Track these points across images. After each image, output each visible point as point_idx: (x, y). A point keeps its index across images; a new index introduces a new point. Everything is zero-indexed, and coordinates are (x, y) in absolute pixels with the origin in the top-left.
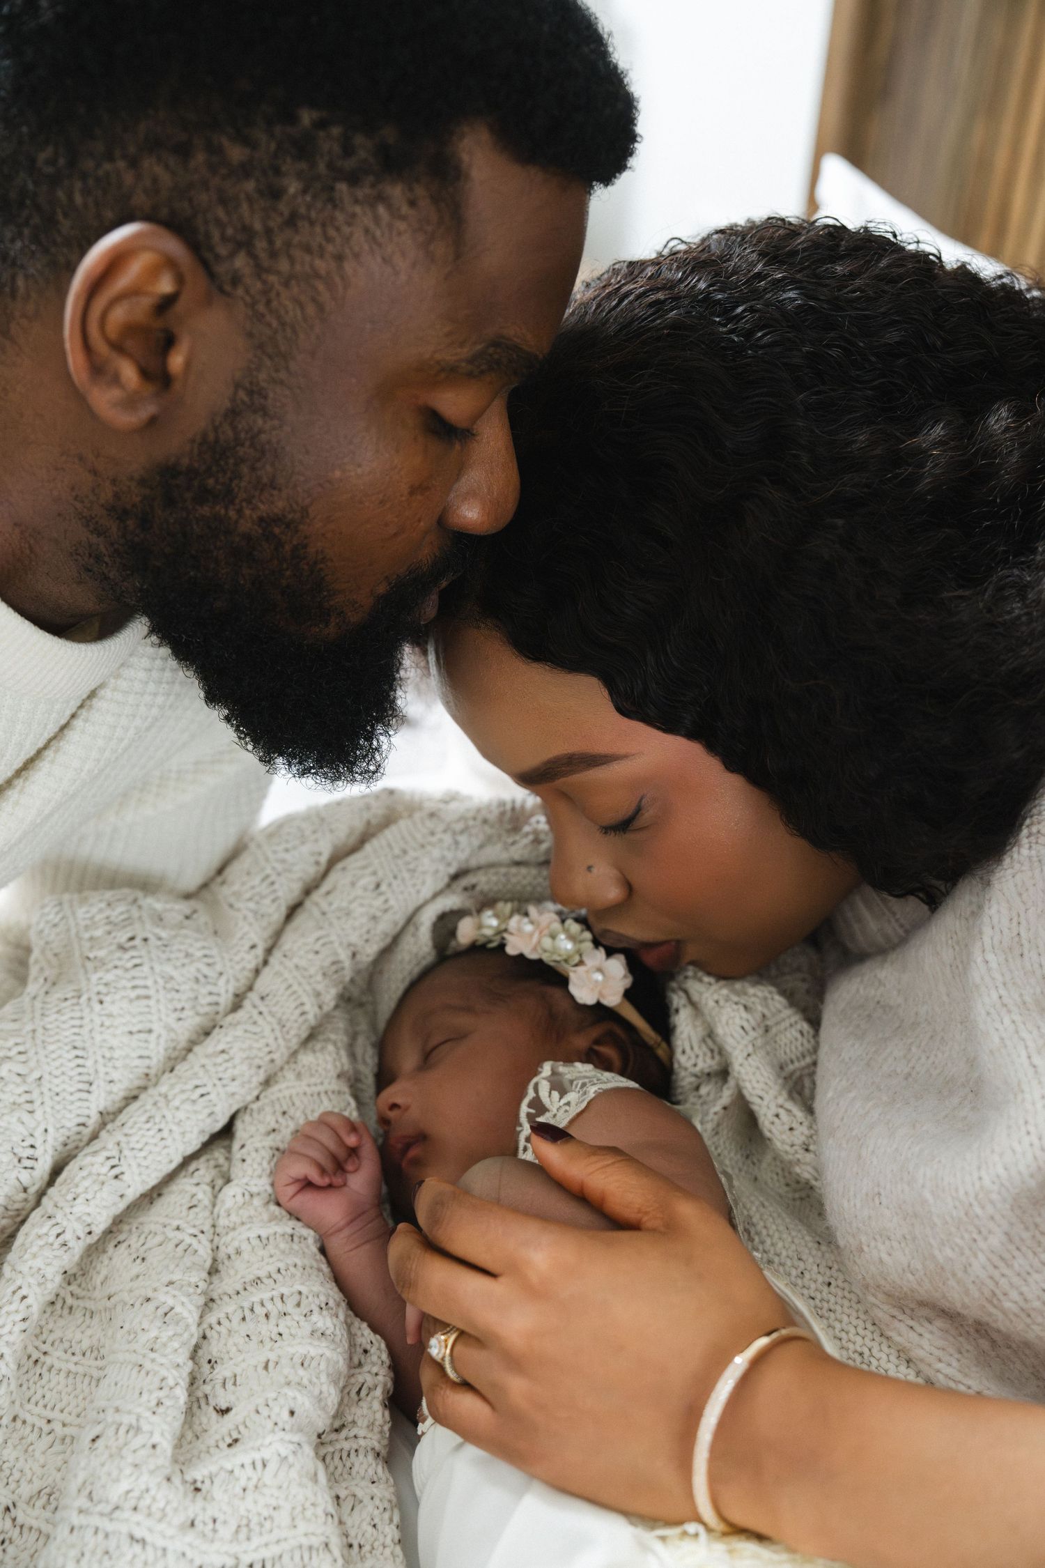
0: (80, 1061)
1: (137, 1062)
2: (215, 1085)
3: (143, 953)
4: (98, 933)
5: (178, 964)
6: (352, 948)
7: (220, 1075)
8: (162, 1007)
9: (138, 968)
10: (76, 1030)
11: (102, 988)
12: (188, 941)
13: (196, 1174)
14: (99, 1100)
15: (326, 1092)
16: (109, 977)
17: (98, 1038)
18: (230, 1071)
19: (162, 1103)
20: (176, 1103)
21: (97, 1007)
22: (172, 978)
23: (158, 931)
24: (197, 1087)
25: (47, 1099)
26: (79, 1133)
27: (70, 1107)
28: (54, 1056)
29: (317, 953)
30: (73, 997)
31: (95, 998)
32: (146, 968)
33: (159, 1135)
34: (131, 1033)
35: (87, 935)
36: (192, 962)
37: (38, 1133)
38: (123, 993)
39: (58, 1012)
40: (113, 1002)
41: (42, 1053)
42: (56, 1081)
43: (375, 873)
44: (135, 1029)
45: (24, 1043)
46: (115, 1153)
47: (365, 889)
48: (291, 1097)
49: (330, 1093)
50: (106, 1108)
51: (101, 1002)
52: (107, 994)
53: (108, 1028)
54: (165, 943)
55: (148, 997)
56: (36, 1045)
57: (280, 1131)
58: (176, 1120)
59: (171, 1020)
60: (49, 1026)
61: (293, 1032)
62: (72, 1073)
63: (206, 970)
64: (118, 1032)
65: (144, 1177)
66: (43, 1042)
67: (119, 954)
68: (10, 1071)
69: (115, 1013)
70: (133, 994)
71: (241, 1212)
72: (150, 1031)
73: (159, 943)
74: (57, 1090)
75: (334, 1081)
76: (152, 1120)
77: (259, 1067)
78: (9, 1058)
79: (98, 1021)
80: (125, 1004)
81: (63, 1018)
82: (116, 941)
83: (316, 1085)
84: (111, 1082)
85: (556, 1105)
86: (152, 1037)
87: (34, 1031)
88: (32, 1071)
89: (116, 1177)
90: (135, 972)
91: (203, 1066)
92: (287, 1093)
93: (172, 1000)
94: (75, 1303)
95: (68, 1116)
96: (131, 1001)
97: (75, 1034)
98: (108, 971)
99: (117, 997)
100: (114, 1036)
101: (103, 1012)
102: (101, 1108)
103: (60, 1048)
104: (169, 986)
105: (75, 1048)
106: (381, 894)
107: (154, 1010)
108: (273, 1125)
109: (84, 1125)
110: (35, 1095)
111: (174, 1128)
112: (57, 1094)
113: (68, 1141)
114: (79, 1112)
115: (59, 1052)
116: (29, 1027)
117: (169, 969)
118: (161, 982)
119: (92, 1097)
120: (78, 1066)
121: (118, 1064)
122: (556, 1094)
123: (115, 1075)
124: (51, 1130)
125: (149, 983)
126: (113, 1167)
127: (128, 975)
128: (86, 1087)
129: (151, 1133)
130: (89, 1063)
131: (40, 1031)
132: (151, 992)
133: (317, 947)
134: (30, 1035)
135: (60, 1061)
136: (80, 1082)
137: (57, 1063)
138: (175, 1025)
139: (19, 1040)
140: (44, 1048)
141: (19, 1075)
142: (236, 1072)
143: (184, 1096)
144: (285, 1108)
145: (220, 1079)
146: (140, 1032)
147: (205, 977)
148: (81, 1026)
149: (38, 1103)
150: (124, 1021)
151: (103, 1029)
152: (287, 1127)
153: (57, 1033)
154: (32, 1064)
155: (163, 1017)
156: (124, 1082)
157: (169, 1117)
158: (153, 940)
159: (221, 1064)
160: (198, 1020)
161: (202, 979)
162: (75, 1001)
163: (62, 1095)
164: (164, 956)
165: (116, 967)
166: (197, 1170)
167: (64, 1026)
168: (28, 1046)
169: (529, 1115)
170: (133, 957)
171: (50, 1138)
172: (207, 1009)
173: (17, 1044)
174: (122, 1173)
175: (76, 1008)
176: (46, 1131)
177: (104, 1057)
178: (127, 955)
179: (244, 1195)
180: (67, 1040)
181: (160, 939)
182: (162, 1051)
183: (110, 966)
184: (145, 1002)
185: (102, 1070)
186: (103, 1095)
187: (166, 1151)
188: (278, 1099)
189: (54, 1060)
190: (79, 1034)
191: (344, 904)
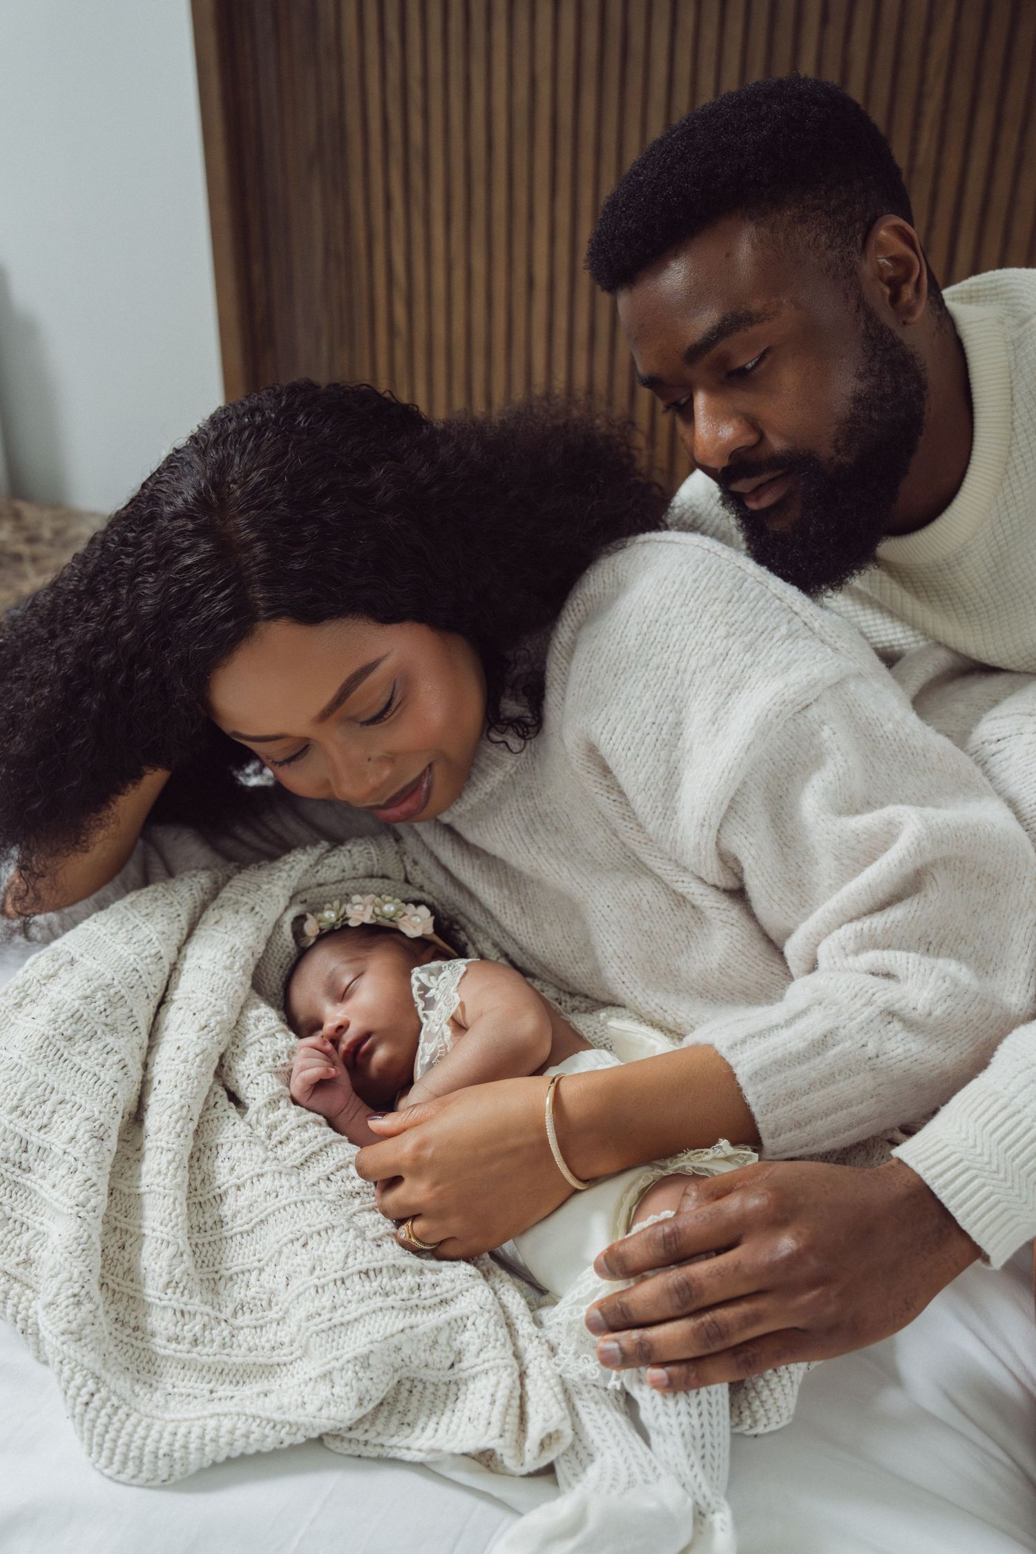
48: (258, 1040)
83: (269, 1029)
85: (437, 984)
92: (255, 1039)
106: (257, 913)
108: (260, 1059)
152: (268, 1057)
166: (216, 1103)
188: (251, 1044)
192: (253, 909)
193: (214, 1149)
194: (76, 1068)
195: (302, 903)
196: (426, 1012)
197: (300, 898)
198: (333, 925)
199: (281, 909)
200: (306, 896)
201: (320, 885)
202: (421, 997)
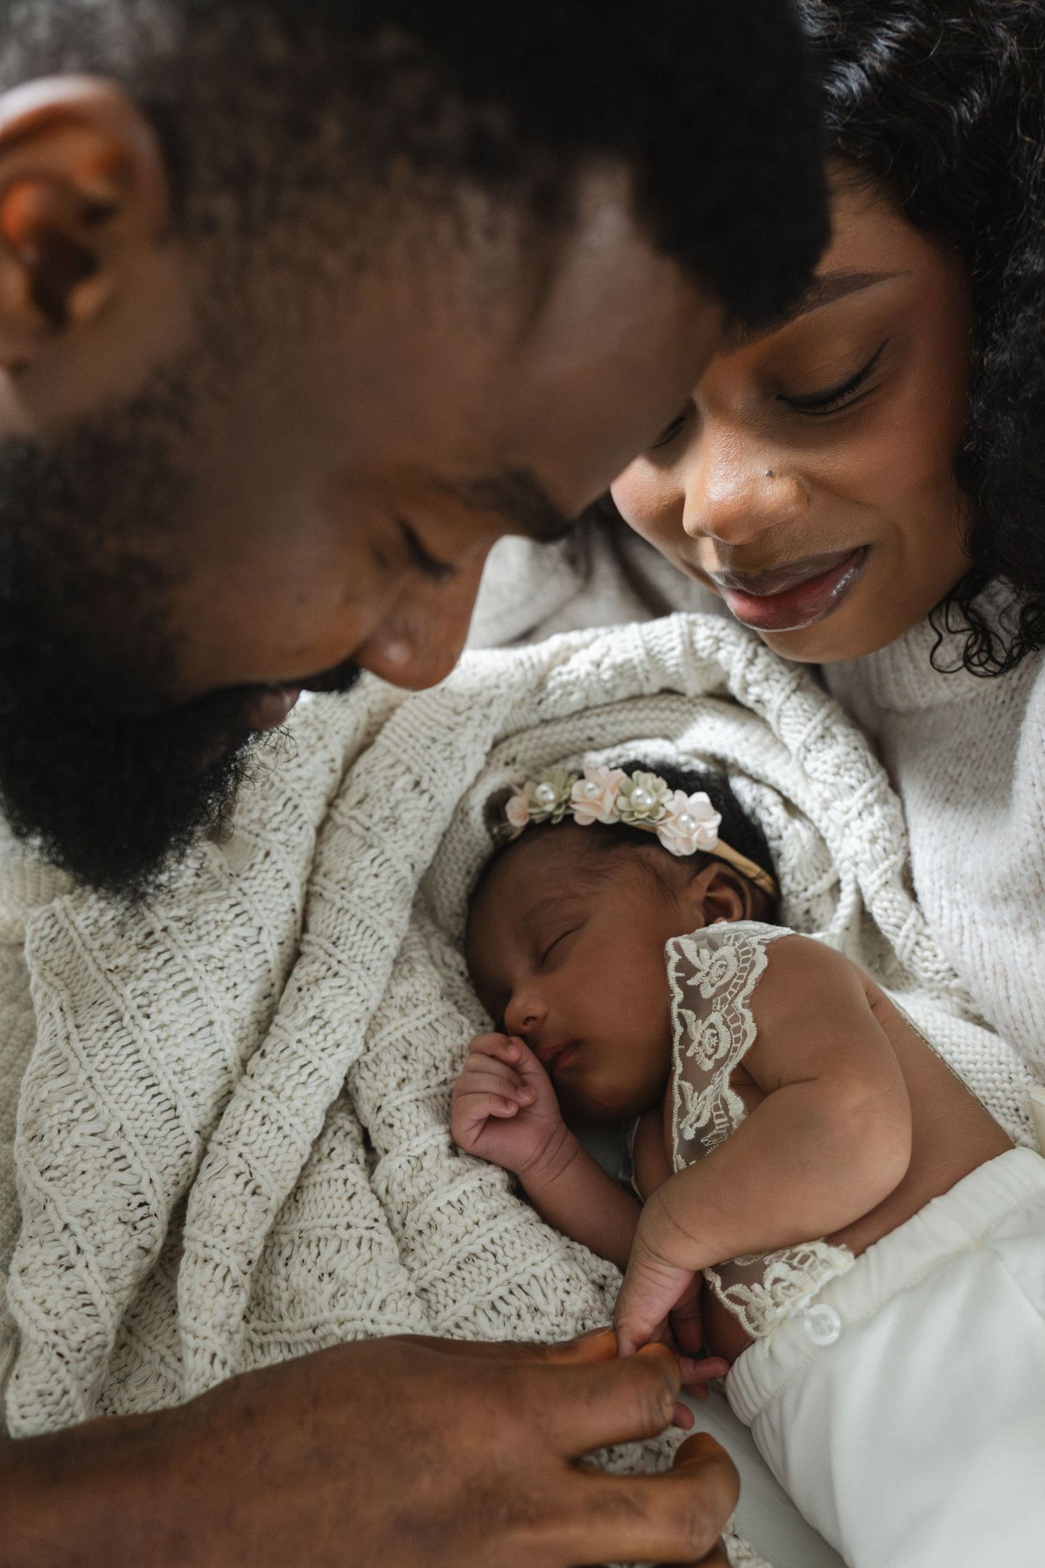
0: (154, 1090)
1: (211, 1062)
2: (320, 1059)
3: (169, 944)
4: (109, 938)
5: (212, 938)
6: (410, 860)
7: (322, 1045)
8: (214, 994)
9: (171, 963)
10: (134, 1058)
11: (140, 1000)
12: (212, 907)
13: (333, 1155)
14: (191, 1119)
15: (437, 1020)
16: (144, 984)
17: (161, 1056)
18: (330, 1037)
19: (270, 1096)
20: (288, 1092)
21: (146, 1023)
22: (211, 957)
23: (175, 912)
24: (303, 1066)
25: (139, 1148)
26: (186, 1163)
27: (164, 1144)
28: (123, 1098)
29: (376, 876)
30: (113, 1022)
31: (139, 1014)
32: (179, 960)
33: (281, 1135)
34: (192, 1034)
35: (96, 945)
36: (226, 929)
37: (144, 1186)
38: (166, 997)
39: (105, 1045)
40: (160, 1011)
41: (110, 1100)
42: (138, 1124)
43: (409, 770)
44: (194, 1030)
45: (86, 1097)
46: (243, 1167)
47: (404, 790)
48: (404, 1037)
49: (440, 1019)
50: (200, 1124)
51: (148, 1017)
52: (149, 1005)
53: (166, 1040)
54: (188, 920)
55: (195, 989)
56: (99, 1094)
57: (410, 1079)
58: (293, 1111)
59: (227, 1001)
60: (103, 1067)
61: (380, 972)
62: (150, 1108)
63: (242, 932)
64: (179, 1039)
65: (281, 1183)
66: (106, 1087)
67: (142, 956)
68: (82, 1134)
69: (167, 1022)
70: (177, 994)
71: (415, 1181)
72: (211, 1023)
73: (181, 924)
74: (144, 1132)
75: (440, 1004)
76: (267, 1120)
77: (357, 1021)
78: (76, 1120)
79: (152, 1037)
80: (174, 1008)
81: (114, 1051)
82: (133, 942)
83: (424, 1016)
84: (193, 1095)
85: (708, 963)
86: (216, 1027)
87: (90, 1078)
88: (108, 1125)
89: (254, 1193)
90: (169, 969)
91: (299, 1041)
92: (398, 1034)
93: (220, 981)
94: (264, 1339)
95: (168, 1152)
96: (178, 1001)
97: (134, 1063)
98: (139, 978)
99: (163, 1003)
100: (177, 1045)
101: (153, 1027)
102: (197, 1127)
103: (126, 1087)
104: (210, 967)
105: (142, 1079)
106: (423, 792)
107: (206, 1000)
108: (402, 1075)
109: (186, 1153)
110: (124, 1149)
111: (295, 1121)
112: (146, 1137)
113: (178, 1179)
114: (177, 1142)
115: (127, 1092)
116: (82, 1077)
117: (203, 950)
118: (201, 967)
119: (182, 1121)
120: (154, 1096)
121: (193, 1073)
122: (705, 953)
123: (196, 1086)
124: (156, 1177)
125: (190, 974)
126: (246, 1184)
127: (163, 975)
128: (171, 1114)
129: (272, 1135)
130: (164, 1087)
131: (97, 1076)
132: (196, 982)
133: (374, 870)
134: (88, 1085)
135: (133, 1099)
136: (162, 1112)
137: (131, 1105)
138: (232, 1004)
139: (77, 1096)
140: (110, 1093)
141: (93, 1135)
142: (338, 1035)
143: (292, 1083)
144: (404, 1052)
145: (323, 1050)
146: (200, 1029)
147: (244, 939)
148: (137, 1051)
149: (130, 1156)
150: (181, 1026)
151: (162, 1043)
152: (416, 1071)
153: (115, 1071)
154: (105, 1116)
155: (218, 1003)
156: (209, 1087)
157: (285, 1111)
158: (174, 926)
159: (317, 1033)
160: (254, 988)
161: (243, 944)
162: (117, 1026)
163: (151, 1134)
164: (193, 937)
165: (146, 971)
166: (332, 1150)
167: (121, 1059)
168: (91, 1099)
169: (678, 980)
170: (159, 954)
171: (158, 1186)
172: (259, 972)
173: (77, 1102)
174: (258, 1187)
175: (123, 1033)
176: (151, 1181)
177: (175, 1073)
178: (153, 954)
179: (409, 1162)
180: (129, 1075)
181: (180, 919)
182: (231, 1037)
183: (139, 972)
184: (193, 996)
185: (180, 1087)
186: (192, 1111)
187: (293, 1147)
188: (391, 1044)
189: (126, 1102)
190: (139, 1061)
191: (387, 813)
192: (417, 784)
193: (313, 1245)
194: (149, 1082)
195: (507, 764)
196: (683, 1011)
197: (505, 753)
198: (551, 816)
199: (469, 778)
200: (517, 747)
201: (545, 722)
202: (681, 982)
